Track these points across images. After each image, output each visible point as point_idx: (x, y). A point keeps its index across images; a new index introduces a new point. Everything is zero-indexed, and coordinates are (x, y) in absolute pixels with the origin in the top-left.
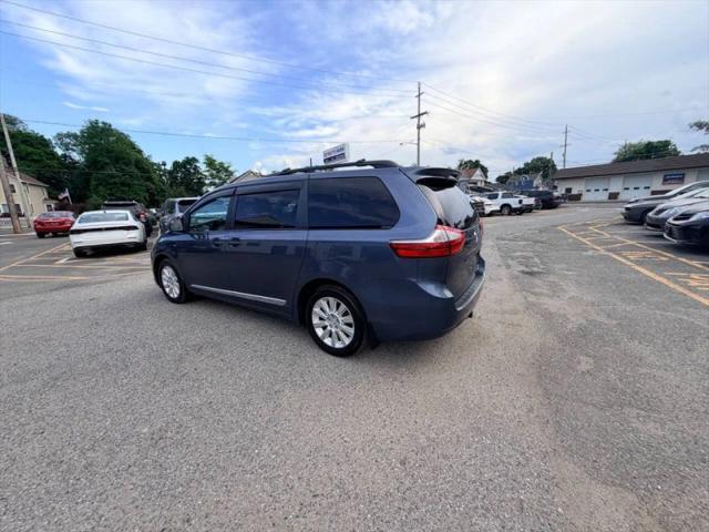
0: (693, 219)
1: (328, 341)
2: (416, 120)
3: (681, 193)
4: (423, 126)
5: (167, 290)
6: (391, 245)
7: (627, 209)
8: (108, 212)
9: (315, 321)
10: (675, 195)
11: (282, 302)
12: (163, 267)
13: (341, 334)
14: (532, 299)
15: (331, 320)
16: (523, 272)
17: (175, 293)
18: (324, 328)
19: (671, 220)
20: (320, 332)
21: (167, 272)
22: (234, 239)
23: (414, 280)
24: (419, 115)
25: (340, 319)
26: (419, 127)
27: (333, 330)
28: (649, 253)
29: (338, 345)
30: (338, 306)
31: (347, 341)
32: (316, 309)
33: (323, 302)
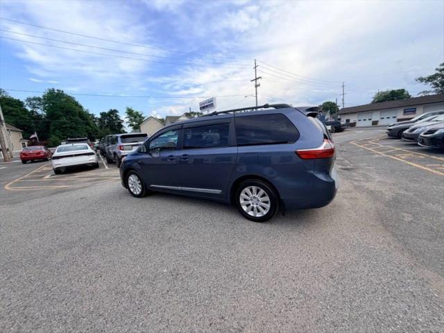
0: (437, 133)
1: (251, 213)
2: (254, 82)
3: (420, 119)
4: (259, 85)
5: (132, 190)
6: (296, 152)
7: (389, 130)
8: (74, 144)
9: (242, 201)
10: (416, 121)
11: (218, 191)
12: (129, 175)
13: (260, 208)
14: (356, 183)
15: (254, 200)
16: (342, 169)
17: (138, 191)
18: (248, 205)
19: (422, 134)
20: (245, 208)
21: (133, 179)
22: (184, 155)
23: (312, 172)
24: (256, 79)
25: (260, 199)
26: (256, 86)
27: (255, 206)
28: (411, 154)
29: (259, 215)
30: (258, 191)
31: (265, 213)
32: (243, 194)
33: (247, 190)
